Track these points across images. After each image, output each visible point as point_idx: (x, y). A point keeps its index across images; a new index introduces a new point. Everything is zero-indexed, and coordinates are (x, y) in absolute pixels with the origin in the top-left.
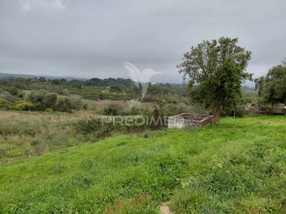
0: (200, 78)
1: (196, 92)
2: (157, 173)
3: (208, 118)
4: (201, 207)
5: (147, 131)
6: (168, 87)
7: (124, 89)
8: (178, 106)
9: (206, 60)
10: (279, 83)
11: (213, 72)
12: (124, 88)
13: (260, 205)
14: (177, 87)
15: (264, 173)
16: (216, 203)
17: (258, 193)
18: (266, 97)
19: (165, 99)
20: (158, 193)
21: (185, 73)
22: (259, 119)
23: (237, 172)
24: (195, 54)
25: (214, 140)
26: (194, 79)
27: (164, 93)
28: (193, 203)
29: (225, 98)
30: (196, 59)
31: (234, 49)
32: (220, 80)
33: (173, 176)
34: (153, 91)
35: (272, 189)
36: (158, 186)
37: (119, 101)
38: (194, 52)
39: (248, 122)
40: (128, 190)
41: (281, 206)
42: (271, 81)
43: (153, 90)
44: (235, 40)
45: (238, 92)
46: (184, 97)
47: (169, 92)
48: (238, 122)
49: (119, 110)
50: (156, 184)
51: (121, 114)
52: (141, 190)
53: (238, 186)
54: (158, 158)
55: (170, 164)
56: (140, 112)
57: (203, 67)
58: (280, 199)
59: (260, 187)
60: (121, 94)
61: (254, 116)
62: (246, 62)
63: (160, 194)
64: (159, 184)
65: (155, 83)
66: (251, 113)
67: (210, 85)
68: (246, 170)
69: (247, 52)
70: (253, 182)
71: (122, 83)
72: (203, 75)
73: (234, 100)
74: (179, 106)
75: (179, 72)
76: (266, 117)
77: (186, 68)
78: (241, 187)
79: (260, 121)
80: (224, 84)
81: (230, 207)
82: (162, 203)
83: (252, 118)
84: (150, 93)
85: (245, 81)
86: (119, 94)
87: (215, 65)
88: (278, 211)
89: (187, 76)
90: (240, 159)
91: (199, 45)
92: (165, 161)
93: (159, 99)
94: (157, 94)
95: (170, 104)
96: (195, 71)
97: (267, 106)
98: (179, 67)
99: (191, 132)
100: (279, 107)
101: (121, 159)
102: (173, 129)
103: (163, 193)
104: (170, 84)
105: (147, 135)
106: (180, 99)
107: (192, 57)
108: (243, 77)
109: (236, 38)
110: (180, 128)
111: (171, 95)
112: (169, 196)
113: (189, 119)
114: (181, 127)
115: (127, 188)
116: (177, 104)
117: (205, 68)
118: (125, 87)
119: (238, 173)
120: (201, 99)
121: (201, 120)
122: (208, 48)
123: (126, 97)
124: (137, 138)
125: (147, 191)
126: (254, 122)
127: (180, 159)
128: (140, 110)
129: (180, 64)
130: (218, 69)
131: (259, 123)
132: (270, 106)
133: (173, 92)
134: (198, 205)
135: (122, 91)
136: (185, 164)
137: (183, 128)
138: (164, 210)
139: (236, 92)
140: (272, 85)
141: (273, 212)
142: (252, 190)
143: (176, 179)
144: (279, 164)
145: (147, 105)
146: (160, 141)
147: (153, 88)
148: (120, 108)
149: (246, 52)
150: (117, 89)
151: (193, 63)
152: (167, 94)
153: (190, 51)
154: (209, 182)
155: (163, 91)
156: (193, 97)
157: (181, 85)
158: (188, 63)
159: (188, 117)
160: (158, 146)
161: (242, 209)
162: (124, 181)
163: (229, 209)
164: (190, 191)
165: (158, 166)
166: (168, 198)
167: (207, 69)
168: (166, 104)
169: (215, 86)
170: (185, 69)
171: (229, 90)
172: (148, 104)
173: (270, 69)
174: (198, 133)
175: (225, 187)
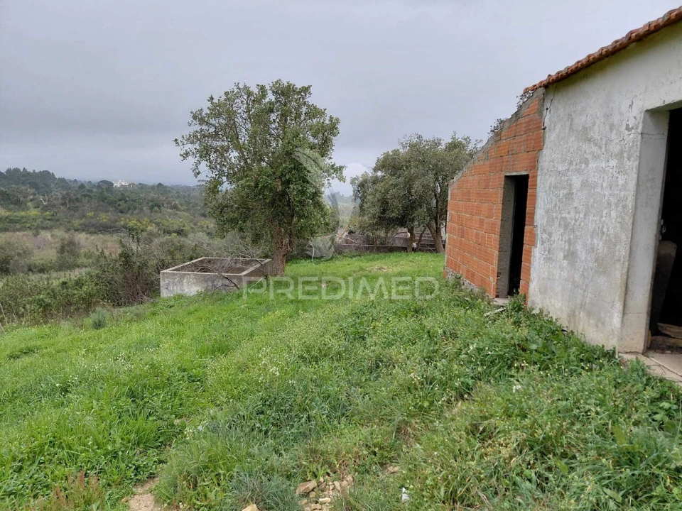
0: (235, 174)
1: (227, 207)
2: (120, 418)
3: (258, 265)
4: (232, 477)
5: (102, 311)
6: (161, 194)
7: (31, 200)
8: (189, 241)
9: (246, 131)
10: (396, 185)
11: (264, 161)
12: (31, 197)
13: (355, 444)
14: (186, 195)
15: (366, 373)
16: (267, 460)
17: (354, 418)
18: (374, 215)
19: (155, 223)
20: (123, 466)
21: (196, 159)
22: (361, 261)
23: (314, 379)
24: (220, 115)
25: (270, 313)
26: (220, 174)
27: (152, 208)
28: (212, 471)
29: (292, 220)
30: (223, 128)
31: (304, 109)
32: (280, 178)
33: (165, 416)
34: (119, 205)
35: (379, 405)
36: (123, 449)
37: (18, 233)
38: (217, 110)
39: (340, 269)
40: (36, 476)
41: (395, 437)
42: (382, 182)
43: (120, 200)
44: (306, 90)
45: (318, 205)
46: (203, 218)
47: (165, 205)
48: (322, 270)
49: (16, 258)
50: (118, 445)
51: (26, 269)
52: (73, 469)
53: (314, 412)
54: (124, 378)
55: (157, 388)
56: (85, 260)
57: (239, 148)
58: (393, 423)
59: (357, 405)
60: (23, 213)
61: (354, 256)
62: (330, 140)
63: (130, 468)
64: (125, 443)
65: (123, 184)
66: (347, 250)
67: (258, 189)
68: (331, 372)
69: (331, 118)
70: (343, 397)
71: (23, 183)
72: (241, 167)
73: (310, 222)
74: (193, 241)
75: (181, 155)
76: (376, 256)
77: (198, 147)
78: (320, 411)
79: (365, 264)
80: (289, 188)
81: (297, 461)
82: (134, 490)
83: (349, 259)
84: (111, 209)
85: (330, 182)
86: (15, 214)
87: (266, 144)
88: (388, 449)
89: (204, 166)
90: (319, 349)
91: (227, 94)
92: (144, 381)
93: (139, 224)
94: (130, 212)
95: (167, 237)
96: (222, 155)
97: (378, 233)
98: (181, 144)
99: (219, 302)
100: (400, 236)
101: (15, 395)
102: (174, 297)
103: (137, 463)
104: (166, 187)
105: (100, 321)
106: (195, 224)
107: (212, 121)
108: (326, 174)
109: (307, 86)
110: (191, 295)
111: (171, 214)
112: (154, 466)
113: (213, 272)
114: (196, 293)
115: (33, 472)
116: (186, 236)
117: (245, 149)
118: (35, 195)
119: (314, 381)
120: (240, 222)
121: (244, 270)
122: (247, 103)
123: (38, 221)
124: (73, 331)
125: (93, 466)
126: (353, 269)
127: (184, 370)
128: (82, 256)
129: (183, 137)
130: (273, 153)
131: (361, 269)
132: (382, 233)
133: (175, 207)
134: (224, 475)
135: (26, 204)
136: (198, 381)
137: (199, 294)
138: (140, 504)
139: (315, 207)
140: (383, 191)
141: (381, 451)
142: (343, 415)
143: (172, 421)
144: (393, 351)
145: (105, 241)
146: (134, 333)
147: (120, 197)
148: (21, 252)
149: (328, 118)
150: (9, 199)
151: (215, 136)
152: (160, 212)
153: (206, 107)
154: (251, 413)
155: (148, 203)
156: (222, 219)
157: (194, 190)
158: (205, 136)
159: (210, 266)
160: (129, 347)
161: (321, 460)
162: (22, 453)
163: (294, 468)
164: (206, 443)
165: (123, 399)
166: (151, 474)
167: (249, 151)
168: (157, 235)
169: (270, 192)
170: (196, 149)
171: (300, 202)
172: (107, 237)
173: (378, 158)
174: (235, 301)
175: (287, 418)
